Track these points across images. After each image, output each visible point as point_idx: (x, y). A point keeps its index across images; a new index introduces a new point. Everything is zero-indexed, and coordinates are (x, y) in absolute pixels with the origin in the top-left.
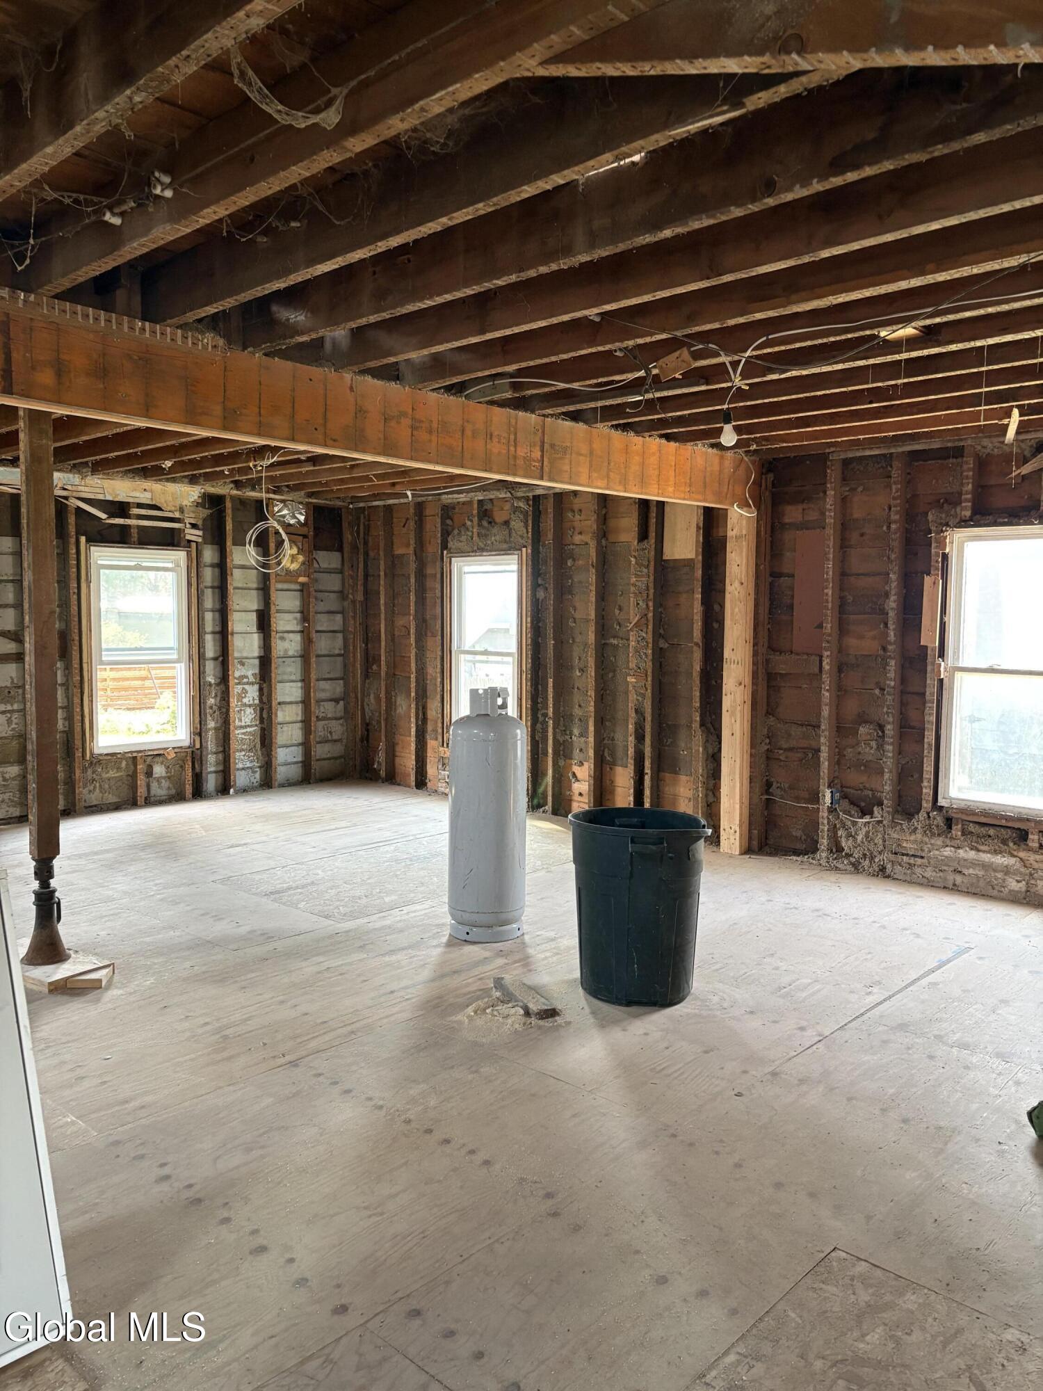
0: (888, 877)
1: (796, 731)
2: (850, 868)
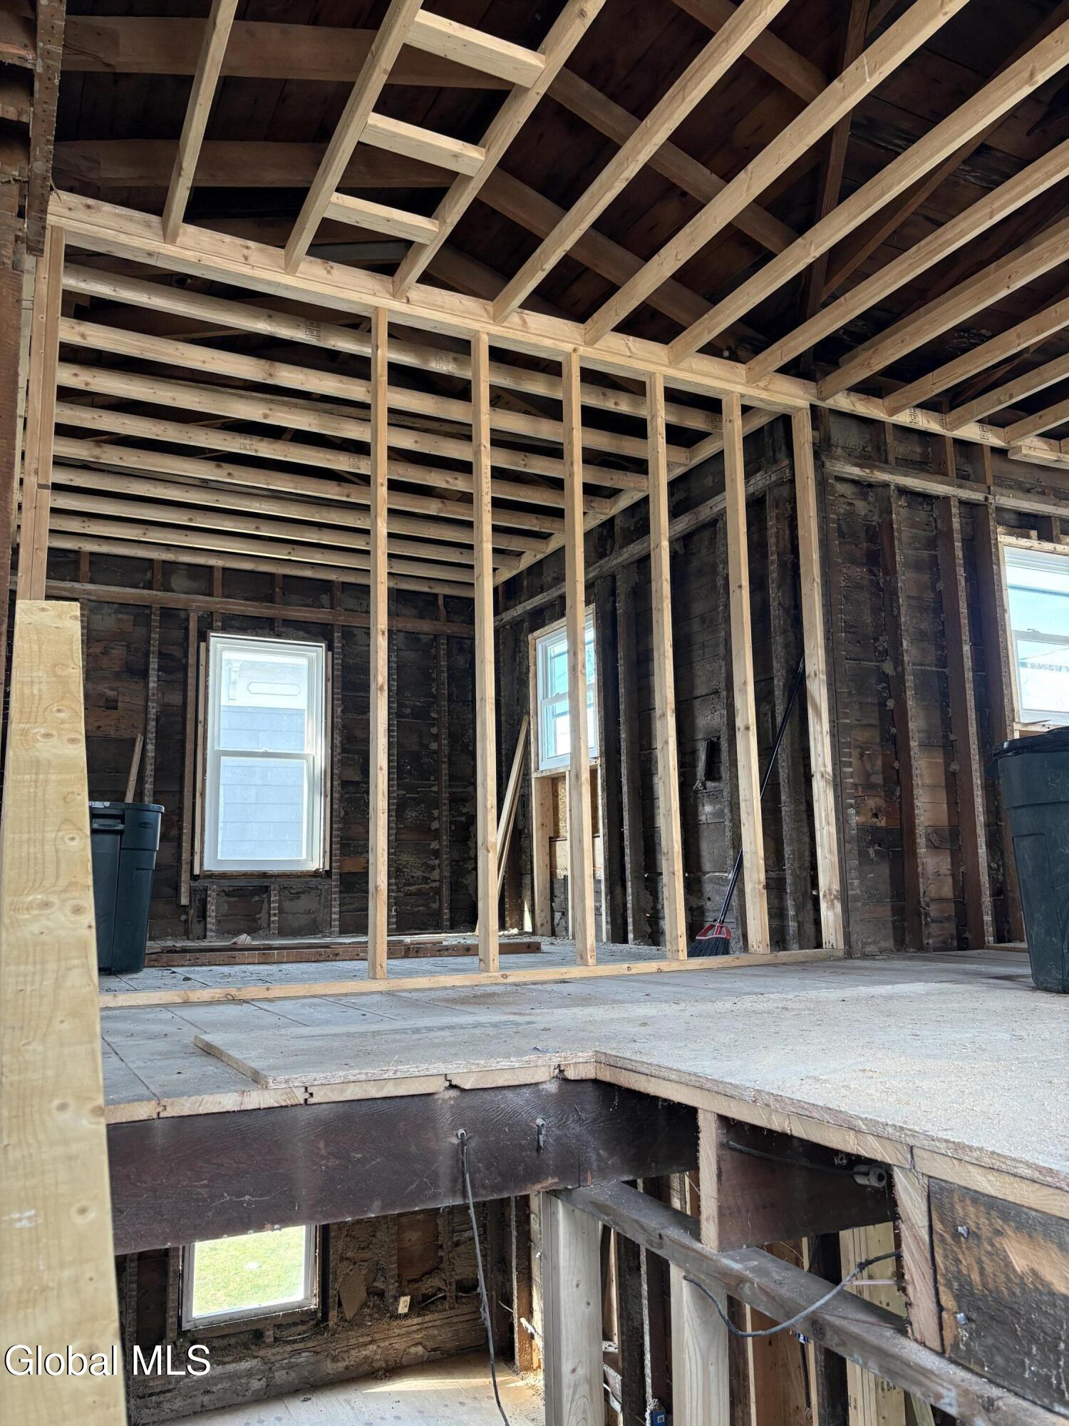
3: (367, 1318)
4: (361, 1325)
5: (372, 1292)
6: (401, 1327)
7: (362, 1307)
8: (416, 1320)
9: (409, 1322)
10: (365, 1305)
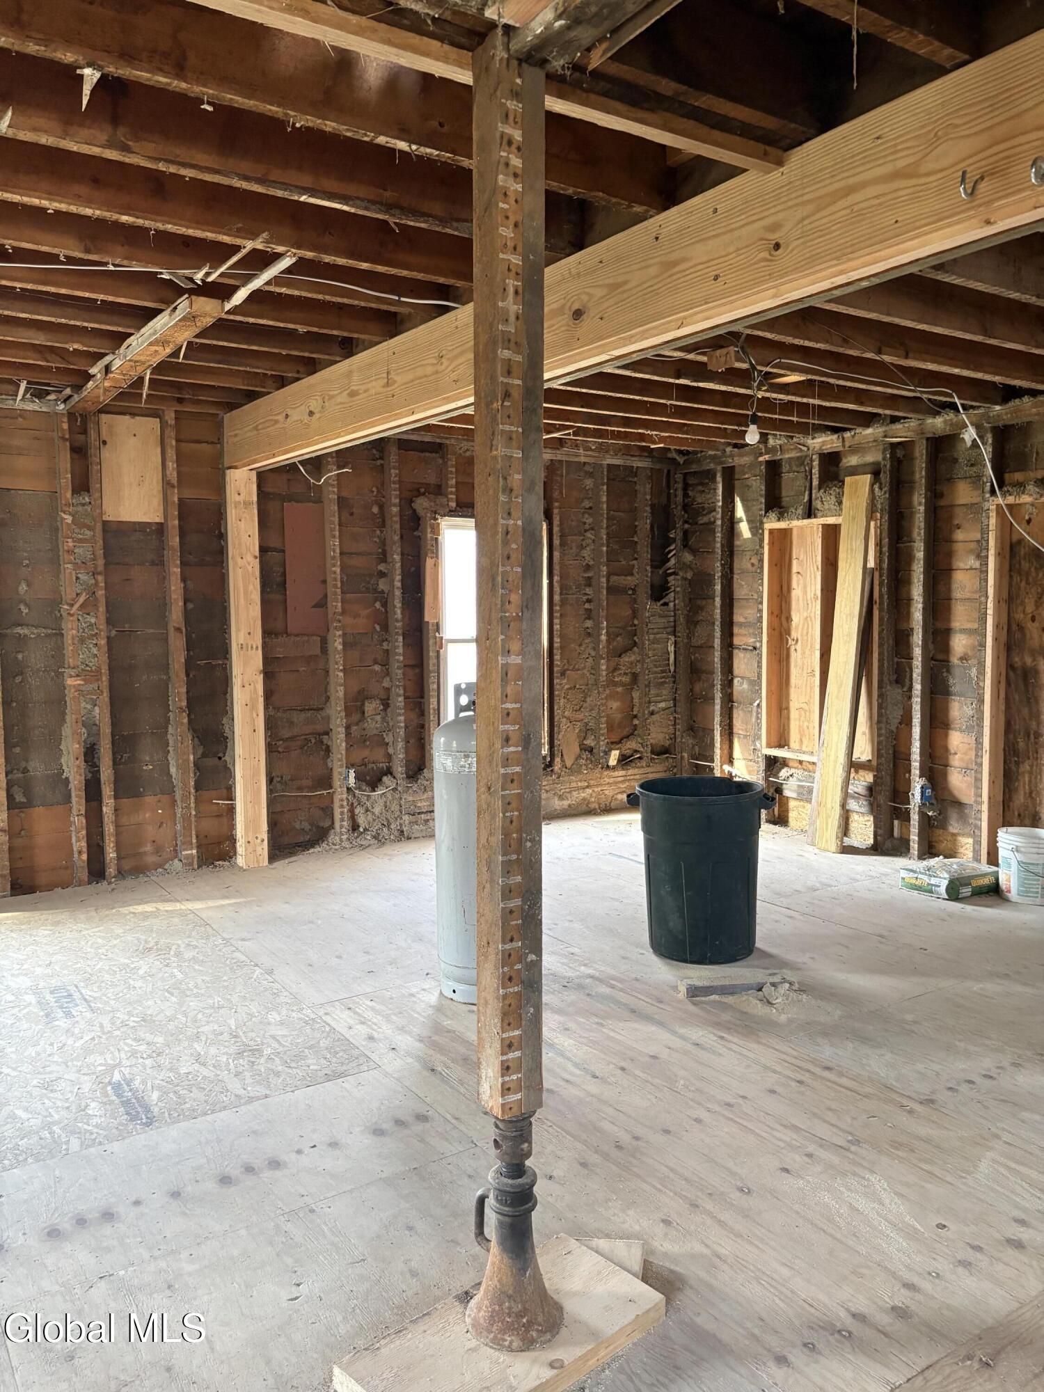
0: (409, 838)
1: (298, 718)
2: (373, 841)
3: (584, 767)
4: (580, 772)
5: (584, 748)
6: (610, 777)
7: (577, 759)
8: (622, 773)
9: (616, 774)
10: (579, 757)
